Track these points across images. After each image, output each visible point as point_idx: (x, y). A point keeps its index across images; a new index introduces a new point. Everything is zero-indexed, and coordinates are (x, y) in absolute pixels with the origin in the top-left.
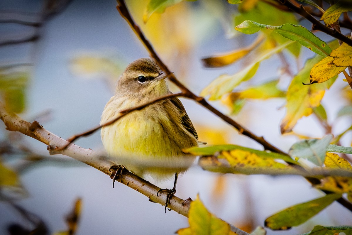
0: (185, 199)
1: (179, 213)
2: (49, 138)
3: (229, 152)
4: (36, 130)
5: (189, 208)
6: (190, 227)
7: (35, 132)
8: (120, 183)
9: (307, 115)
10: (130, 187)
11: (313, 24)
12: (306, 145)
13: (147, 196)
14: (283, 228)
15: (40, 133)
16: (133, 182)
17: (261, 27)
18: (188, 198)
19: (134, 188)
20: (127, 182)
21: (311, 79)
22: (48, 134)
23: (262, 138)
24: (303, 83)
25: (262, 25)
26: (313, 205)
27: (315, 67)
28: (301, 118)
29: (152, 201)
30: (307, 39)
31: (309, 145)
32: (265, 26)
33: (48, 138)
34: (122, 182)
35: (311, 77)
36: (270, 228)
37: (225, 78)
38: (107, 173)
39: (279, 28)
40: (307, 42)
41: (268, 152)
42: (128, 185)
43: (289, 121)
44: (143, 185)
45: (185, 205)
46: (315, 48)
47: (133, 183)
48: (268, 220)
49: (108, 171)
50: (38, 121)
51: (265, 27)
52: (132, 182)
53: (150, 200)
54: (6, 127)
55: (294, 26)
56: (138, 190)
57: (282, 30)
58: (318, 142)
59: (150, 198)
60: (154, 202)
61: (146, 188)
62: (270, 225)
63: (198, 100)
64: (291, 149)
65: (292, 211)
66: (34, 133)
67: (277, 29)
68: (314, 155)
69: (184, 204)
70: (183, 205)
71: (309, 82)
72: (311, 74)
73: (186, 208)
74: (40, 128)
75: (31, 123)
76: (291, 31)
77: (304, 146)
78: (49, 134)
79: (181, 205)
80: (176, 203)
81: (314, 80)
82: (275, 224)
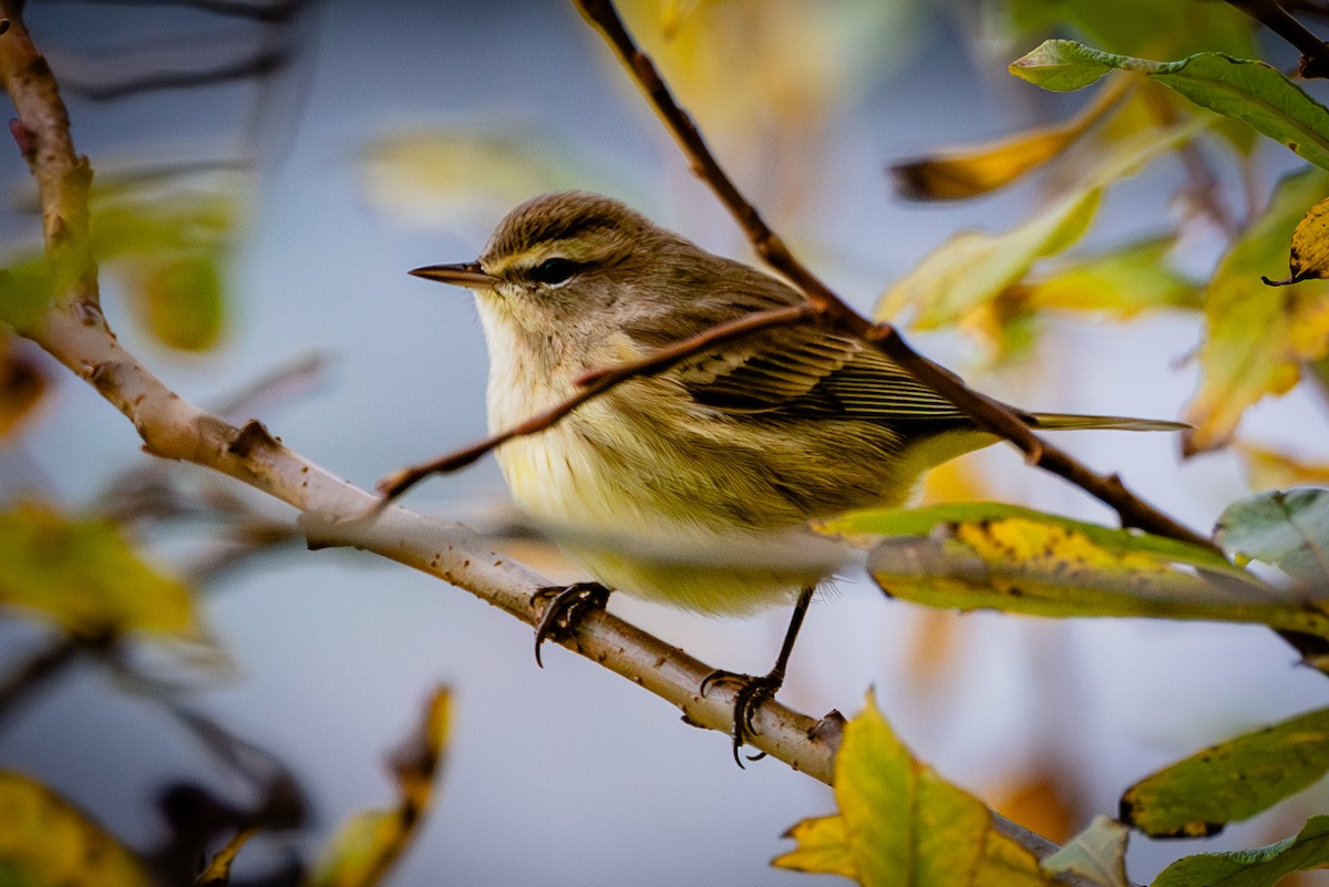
0: (819, 714)
1: (796, 766)
2: (305, 484)
3: (985, 525)
4: (256, 453)
5: (834, 750)
6: (840, 814)
7: (252, 460)
8: (573, 654)
9: (1281, 389)
10: (610, 668)
11: (1303, 55)
12: (1278, 511)
13: (675, 702)
14: (1190, 828)
15: (272, 466)
16: (622, 650)
17: (1107, 64)
18: (829, 710)
19: (627, 674)
20: (600, 651)
21: (1294, 262)
22: (302, 467)
23: (1115, 480)
24: (1266, 281)
25: (1111, 56)
26: (1302, 738)
27: (1311, 216)
28: (1256, 400)
29: (694, 724)
30: (1281, 110)
31: (1288, 513)
32: (1122, 60)
33: (302, 483)
34: (581, 650)
35: (1295, 255)
36: (1143, 830)
37: (974, 246)
38: (524, 616)
39: (1177, 70)
40: (1280, 124)
41: (1137, 533)
42: (602, 660)
43: (1213, 413)
44: (662, 662)
45: (819, 737)
46: (1313, 144)
47: (625, 654)
48: (1132, 798)
49: (527, 608)
50: (264, 421)
51: (1122, 65)
52: (618, 650)
53: (686, 719)
54: (142, 442)
55: (1232, 61)
56: (640, 682)
57: (1188, 76)
58: (1321, 500)
59: (684, 709)
60: (702, 726)
61: (671, 673)
62: (1142, 817)
63: (871, 335)
64: (1219, 527)
65: (1223, 758)
66: (248, 466)
67: (1167, 72)
68: (1307, 546)
69: (813, 735)
70: (811, 738)
71: (1288, 275)
72: (1293, 245)
73: (820, 751)
74: (273, 444)
75: (237, 430)
76: (1218, 82)
77: (1268, 517)
78: (305, 470)
79: (802, 738)
80: (785, 729)
81: (1305, 265)
82: (1160, 813)
